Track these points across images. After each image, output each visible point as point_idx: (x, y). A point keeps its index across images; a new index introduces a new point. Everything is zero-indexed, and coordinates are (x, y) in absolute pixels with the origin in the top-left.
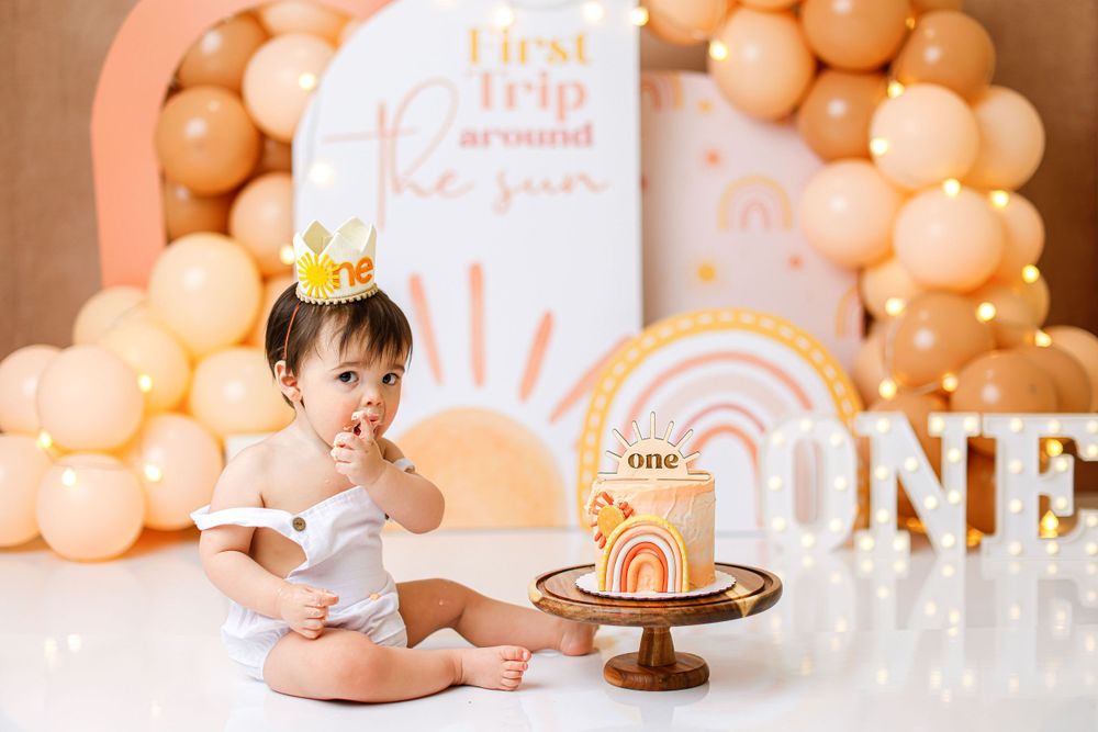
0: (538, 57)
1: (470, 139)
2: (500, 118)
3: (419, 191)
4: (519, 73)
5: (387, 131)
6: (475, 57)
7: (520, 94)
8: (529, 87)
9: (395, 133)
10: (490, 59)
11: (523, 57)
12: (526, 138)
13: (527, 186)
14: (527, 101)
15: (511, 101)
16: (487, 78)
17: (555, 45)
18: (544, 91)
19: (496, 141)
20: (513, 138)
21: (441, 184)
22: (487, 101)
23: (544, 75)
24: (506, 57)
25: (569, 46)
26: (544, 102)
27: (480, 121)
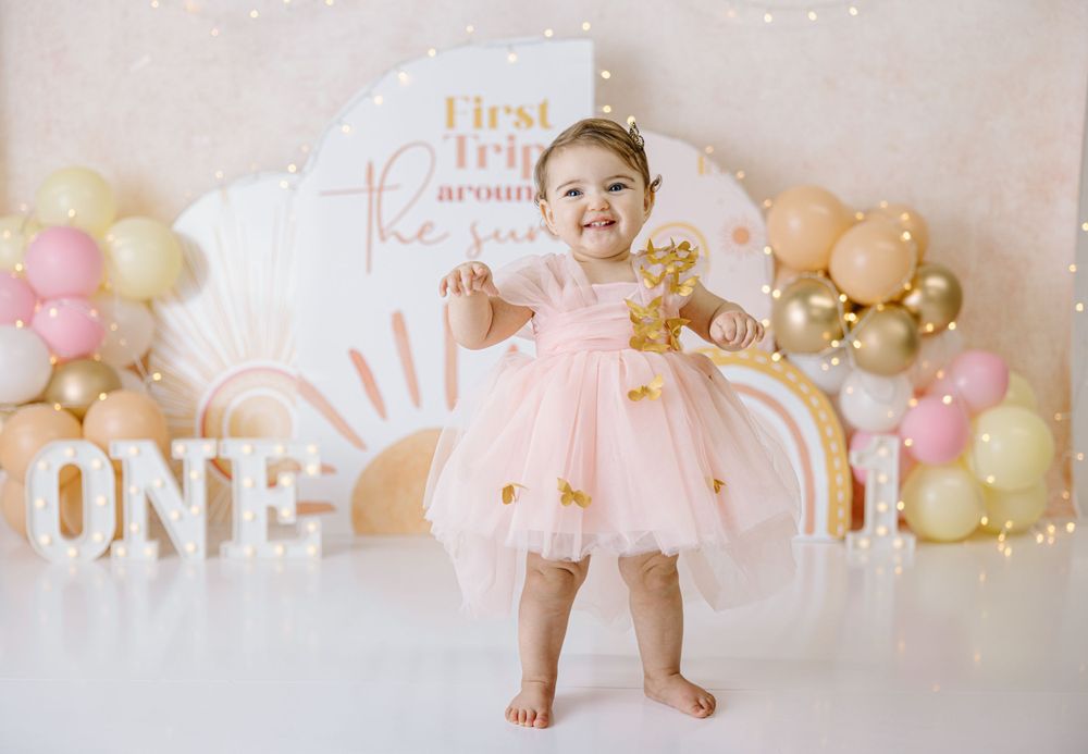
0: (506, 122)
1: (446, 194)
2: (472, 176)
3: (402, 240)
4: (489, 137)
5: (374, 187)
6: (451, 123)
7: (491, 154)
8: (498, 149)
9: (381, 189)
10: (464, 124)
11: (493, 124)
12: (495, 194)
13: (496, 235)
14: (497, 161)
15: (482, 163)
16: (461, 140)
17: (520, 112)
18: (511, 151)
19: (469, 196)
20: (484, 193)
21: (420, 234)
22: (461, 163)
23: (511, 138)
24: (478, 124)
25: (534, 114)
26: (511, 163)
27: (456, 179)
